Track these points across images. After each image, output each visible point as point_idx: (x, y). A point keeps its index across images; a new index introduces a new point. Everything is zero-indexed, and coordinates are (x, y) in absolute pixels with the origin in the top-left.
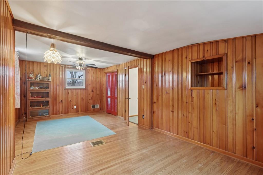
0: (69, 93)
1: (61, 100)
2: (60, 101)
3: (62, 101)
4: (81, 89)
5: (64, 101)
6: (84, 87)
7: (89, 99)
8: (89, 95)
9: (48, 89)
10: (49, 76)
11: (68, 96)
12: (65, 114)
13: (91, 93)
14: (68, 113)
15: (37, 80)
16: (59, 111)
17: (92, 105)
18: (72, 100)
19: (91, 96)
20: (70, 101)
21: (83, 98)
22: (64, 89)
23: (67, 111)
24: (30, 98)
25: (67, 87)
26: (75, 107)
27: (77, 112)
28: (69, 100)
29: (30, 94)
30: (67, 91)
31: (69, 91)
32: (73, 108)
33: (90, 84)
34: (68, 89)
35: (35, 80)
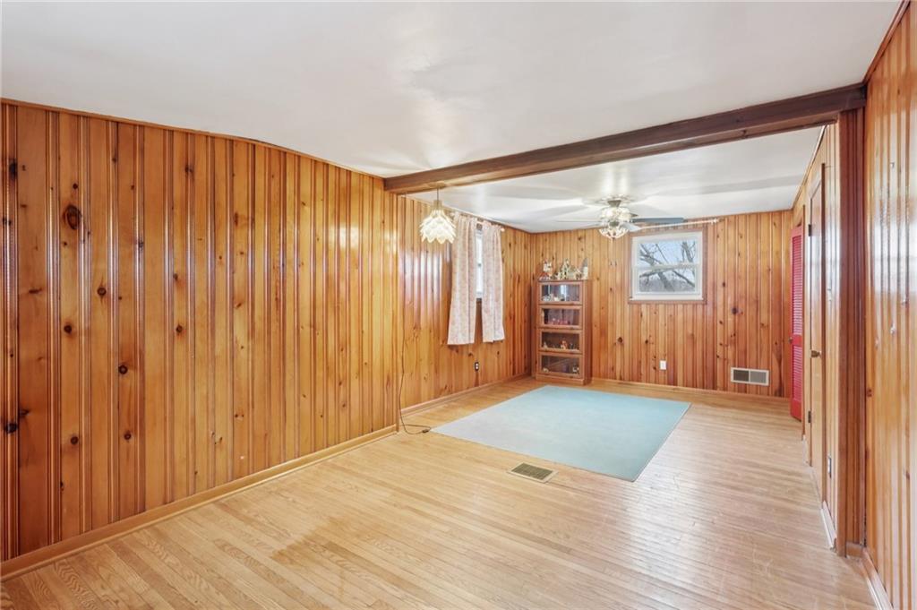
0: (644, 315)
1: (618, 336)
2: (617, 338)
3: (621, 340)
4: (685, 303)
5: (626, 341)
6: (697, 295)
7: (719, 340)
8: (719, 327)
9: (578, 303)
10: (584, 266)
11: (639, 324)
12: (631, 382)
13: (730, 318)
14: (639, 380)
15: (559, 279)
16: (613, 369)
17: (732, 369)
18: (652, 340)
19: (730, 330)
20: (647, 342)
21: (693, 335)
22: (629, 303)
23: (635, 373)
24: (543, 324)
25: (638, 295)
26: (663, 365)
27: (669, 384)
28: (644, 339)
29: (543, 315)
30: (635, 307)
31: (644, 308)
32: (655, 368)
33: (724, 285)
34: (639, 303)
35: (555, 278)
